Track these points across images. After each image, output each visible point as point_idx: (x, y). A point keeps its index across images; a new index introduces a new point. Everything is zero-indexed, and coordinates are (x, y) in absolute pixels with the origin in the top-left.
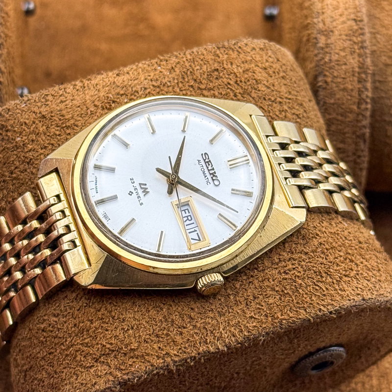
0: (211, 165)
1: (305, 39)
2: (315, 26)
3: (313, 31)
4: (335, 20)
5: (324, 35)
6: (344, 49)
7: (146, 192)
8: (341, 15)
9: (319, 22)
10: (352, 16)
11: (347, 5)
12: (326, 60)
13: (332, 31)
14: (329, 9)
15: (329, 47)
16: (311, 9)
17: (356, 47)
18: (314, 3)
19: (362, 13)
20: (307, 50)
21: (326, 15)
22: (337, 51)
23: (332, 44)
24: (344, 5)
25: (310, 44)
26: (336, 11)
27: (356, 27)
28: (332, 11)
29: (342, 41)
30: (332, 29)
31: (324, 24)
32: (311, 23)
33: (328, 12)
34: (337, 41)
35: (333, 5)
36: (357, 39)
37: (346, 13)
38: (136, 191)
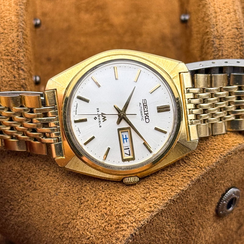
0: (146, 108)
1: (206, 41)
2: (212, 33)
3: (210, 36)
4: (224, 29)
5: (218, 38)
6: (230, 47)
7: (104, 119)
8: (228, 26)
9: (214, 31)
10: (235, 26)
11: (232, 19)
12: (220, 54)
13: (223, 36)
14: (220, 22)
15: (222, 46)
16: (209, 23)
17: (238, 45)
18: (211, 18)
19: (241, 24)
20: (208, 48)
21: (218, 25)
22: (226, 49)
23: (223, 44)
24: (230, 19)
25: (210, 44)
26: (225, 23)
27: (237, 33)
28: (222, 23)
29: (229, 42)
30: (223, 35)
31: (218, 32)
32: (210, 31)
33: (220, 24)
34: (226, 42)
35: (223, 19)
36: (238, 41)
37: (231, 24)
38: (99, 117)
